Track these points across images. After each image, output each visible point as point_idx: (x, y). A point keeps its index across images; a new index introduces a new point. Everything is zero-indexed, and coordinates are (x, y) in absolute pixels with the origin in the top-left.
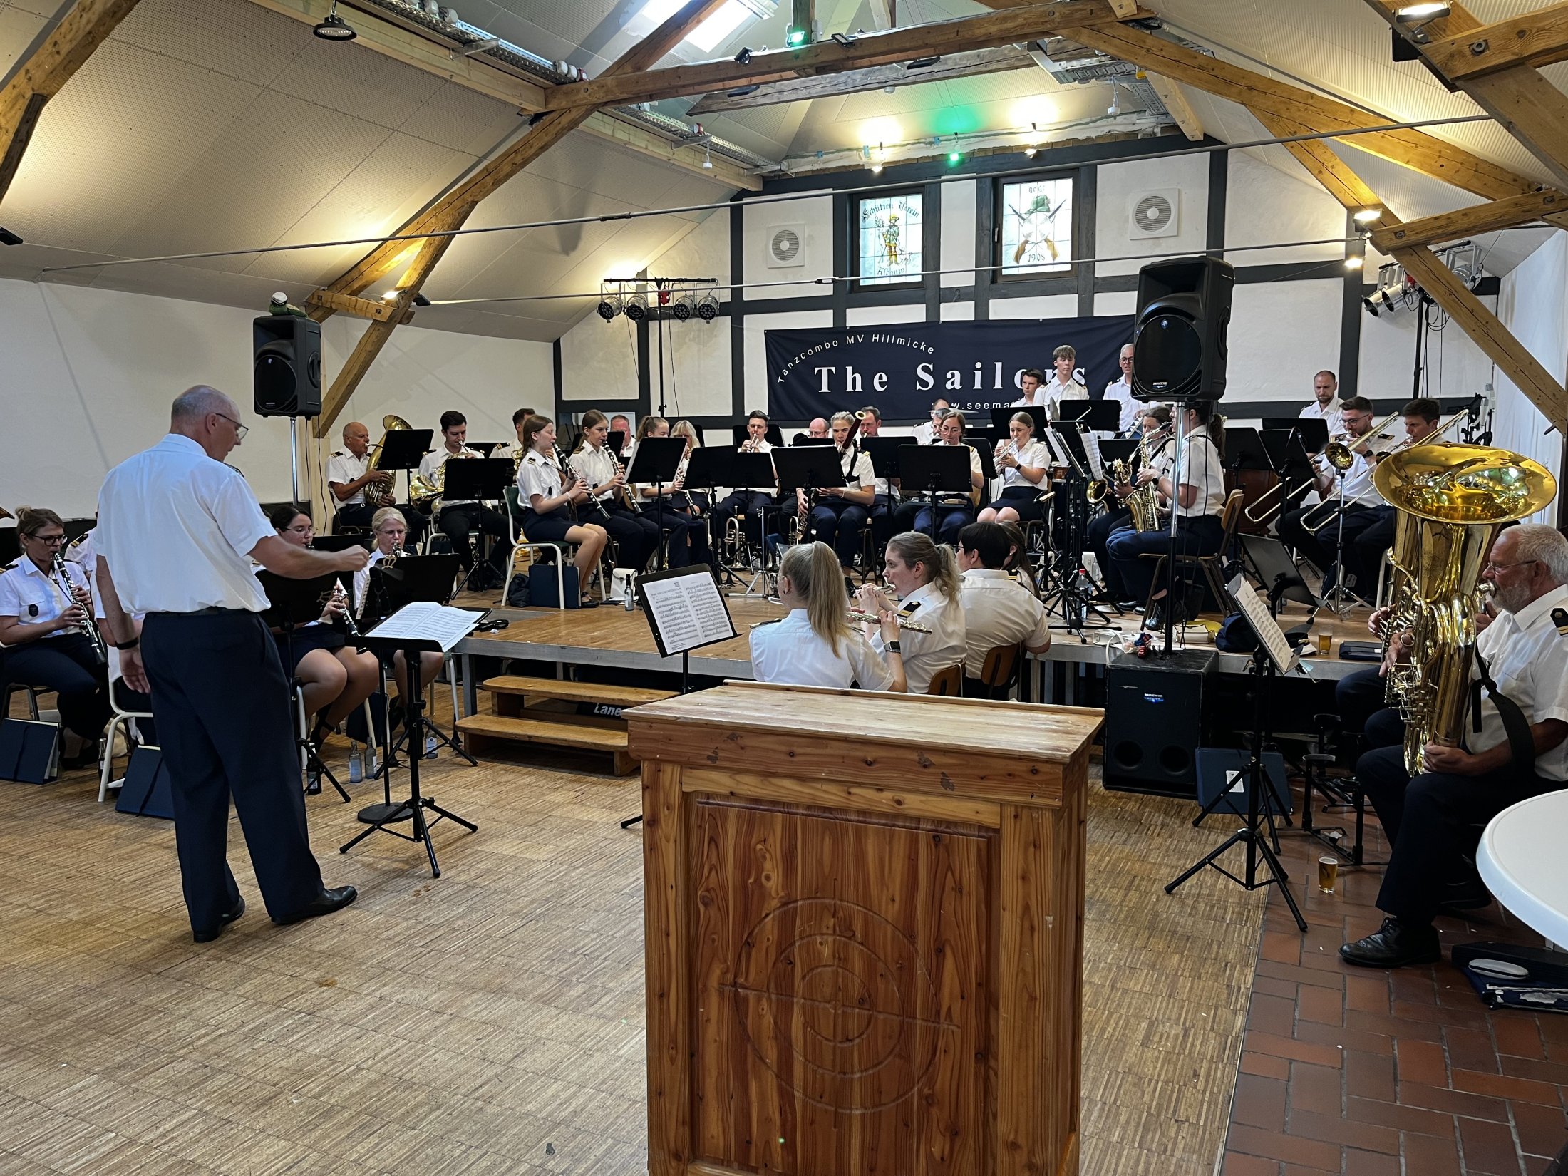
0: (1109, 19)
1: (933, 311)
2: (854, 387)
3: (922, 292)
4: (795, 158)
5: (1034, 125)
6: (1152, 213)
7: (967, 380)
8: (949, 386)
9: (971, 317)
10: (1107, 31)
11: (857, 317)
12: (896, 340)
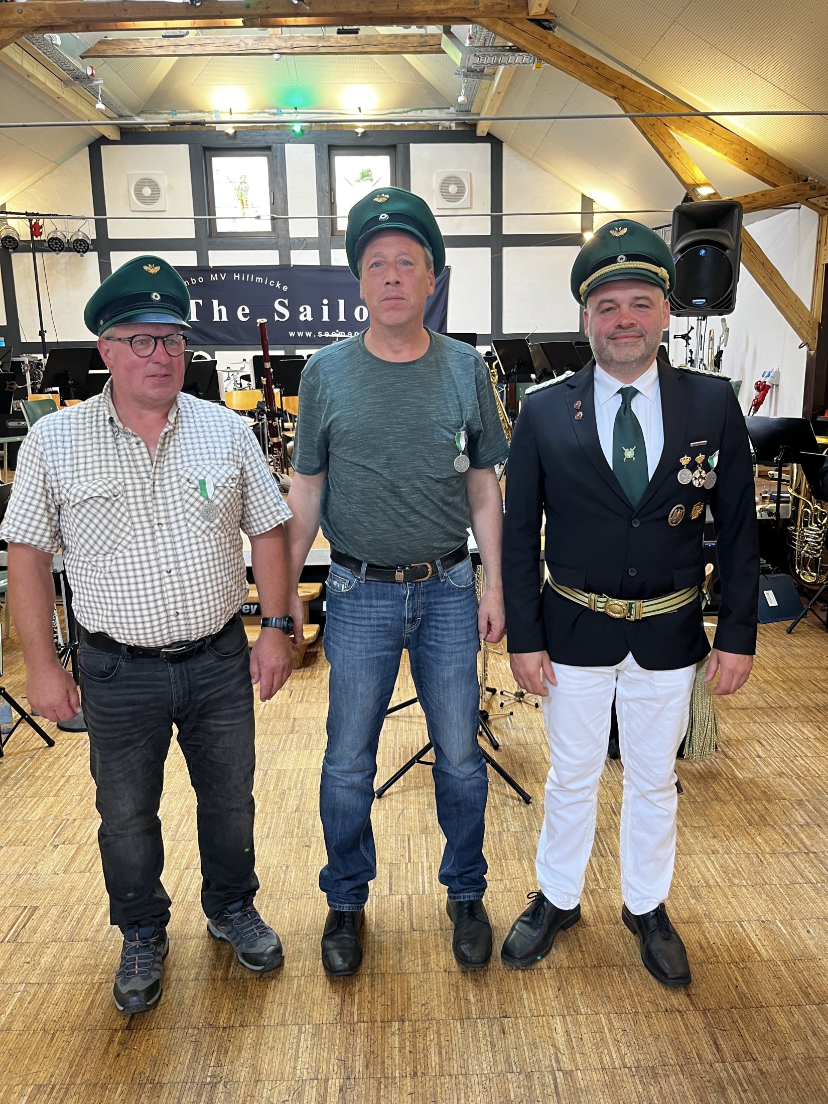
0: (520, 16)
1: (285, 256)
2: (220, 317)
3: (275, 240)
4: (150, 114)
5: (359, 109)
6: (452, 189)
7: (317, 313)
8: (302, 318)
9: (316, 262)
10: (518, 25)
11: (217, 258)
12: (254, 279)
